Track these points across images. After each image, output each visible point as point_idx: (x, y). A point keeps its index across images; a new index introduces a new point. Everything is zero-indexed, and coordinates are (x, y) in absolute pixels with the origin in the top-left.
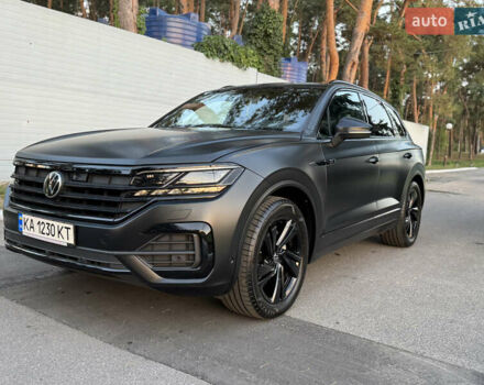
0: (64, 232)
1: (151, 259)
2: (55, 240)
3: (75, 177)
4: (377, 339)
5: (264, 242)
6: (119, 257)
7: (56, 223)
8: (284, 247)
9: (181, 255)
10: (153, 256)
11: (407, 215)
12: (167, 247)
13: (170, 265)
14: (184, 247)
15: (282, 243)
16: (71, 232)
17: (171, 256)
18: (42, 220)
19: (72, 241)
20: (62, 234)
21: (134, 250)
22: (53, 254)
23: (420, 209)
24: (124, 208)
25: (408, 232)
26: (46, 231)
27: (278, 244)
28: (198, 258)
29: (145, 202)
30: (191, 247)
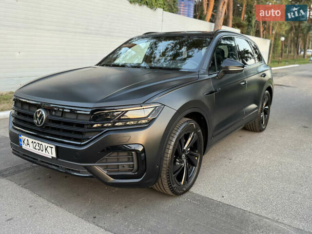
0: (49, 149)
1: (106, 168)
2: (43, 153)
3: (54, 113)
4: (248, 209)
5: (177, 150)
6: (85, 167)
7: (44, 144)
8: (189, 149)
9: (125, 164)
10: (107, 166)
11: (262, 112)
12: (116, 160)
13: (118, 171)
14: (127, 160)
15: (187, 148)
16: (54, 150)
17: (118, 165)
18: (34, 141)
19: (54, 155)
20: (48, 151)
21: (94, 162)
22: (43, 162)
23: (269, 107)
24: (87, 135)
25: (262, 123)
26: (37, 147)
27: (185, 148)
28: (136, 167)
29: (101, 131)
30: (131, 160)
